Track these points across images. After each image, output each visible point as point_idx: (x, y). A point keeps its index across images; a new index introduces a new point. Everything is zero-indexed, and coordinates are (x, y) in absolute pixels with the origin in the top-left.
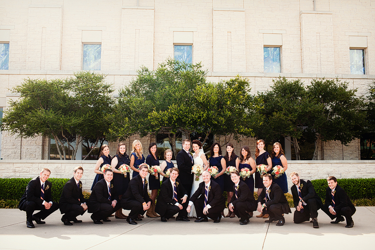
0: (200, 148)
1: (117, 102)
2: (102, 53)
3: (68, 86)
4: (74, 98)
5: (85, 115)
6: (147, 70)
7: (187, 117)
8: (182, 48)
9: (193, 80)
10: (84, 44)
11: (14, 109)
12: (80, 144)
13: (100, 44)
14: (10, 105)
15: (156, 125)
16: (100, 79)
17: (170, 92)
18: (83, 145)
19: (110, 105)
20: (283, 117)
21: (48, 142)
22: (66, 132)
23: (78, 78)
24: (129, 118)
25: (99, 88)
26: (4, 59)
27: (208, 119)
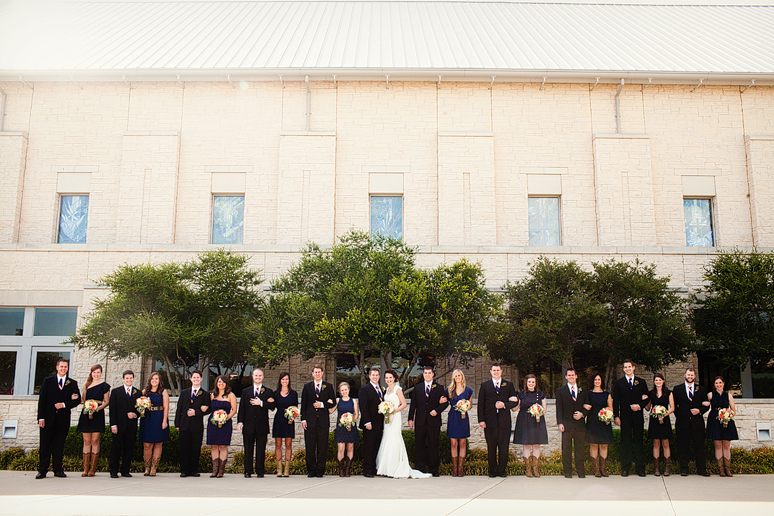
0: (395, 381)
1: (267, 302)
2: (245, 211)
3: (188, 273)
4: (197, 296)
5: (215, 322)
6: (316, 249)
7: (376, 329)
8: (385, 201)
9: (391, 266)
10: (215, 196)
11: (99, 313)
12: (206, 369)
13: (242, 196)
14: (94, 307)
15: (327, 341)
16: (241, 262)
17: (350, 288)
18: (210, 371)
19: (255, 306)
20: (539, 326)
21: (151, 366)
22: (183, 352)
23: (204, 261)
24: (286, 330)
25: (237, 278)
26: (78, 223)
27: (411, 333)
